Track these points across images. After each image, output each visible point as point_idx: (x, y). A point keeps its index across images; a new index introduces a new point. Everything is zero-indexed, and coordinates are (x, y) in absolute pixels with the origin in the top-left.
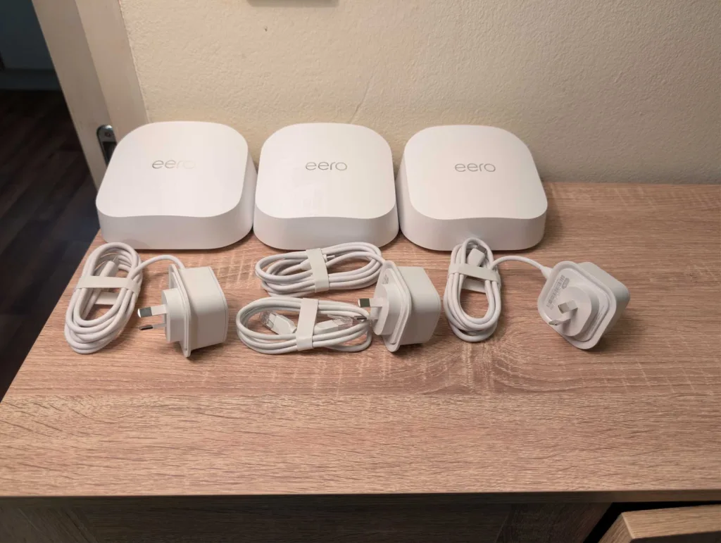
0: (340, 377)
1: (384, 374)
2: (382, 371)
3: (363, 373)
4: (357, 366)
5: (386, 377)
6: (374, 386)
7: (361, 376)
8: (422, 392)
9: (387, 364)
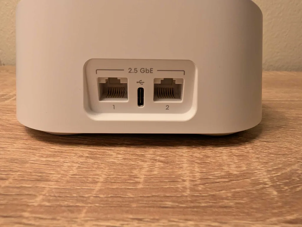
0: (98, 186)
1: (187, 184)
2: (184, 181)
3: (145, 181)
4: (135, 172)
5: (192, 190)
6: (169, 204)
7: (140, 186)
8: (281, 218)
9: (192, 172)
